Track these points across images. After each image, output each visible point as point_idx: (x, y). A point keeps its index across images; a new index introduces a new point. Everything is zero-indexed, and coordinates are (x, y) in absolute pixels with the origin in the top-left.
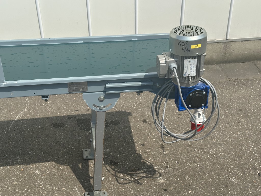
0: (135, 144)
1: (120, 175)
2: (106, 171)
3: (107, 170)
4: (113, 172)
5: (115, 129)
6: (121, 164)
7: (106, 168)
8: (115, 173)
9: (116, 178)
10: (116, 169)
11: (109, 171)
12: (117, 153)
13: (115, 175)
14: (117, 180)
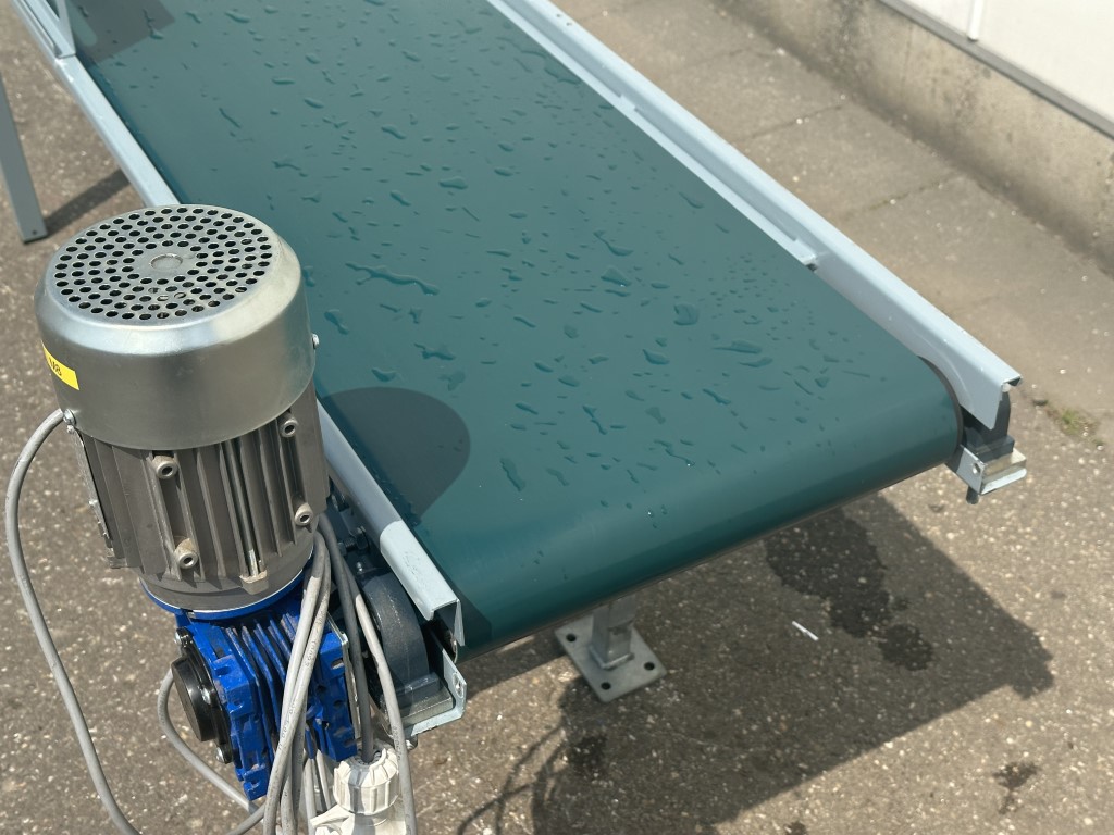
0: (787, 795)
1: (515, 811)
2: (525, 746)
3: (533, 749)
4: (525, 776)
5: (856, 668)
6: (598, 786)
7: (544, 739)
8: (524, 788)
9: (489, 805)
10: (551, 783)
11: (526, 758)
12: (668, 744)
13: (508, 793)
14: (479, 813)
